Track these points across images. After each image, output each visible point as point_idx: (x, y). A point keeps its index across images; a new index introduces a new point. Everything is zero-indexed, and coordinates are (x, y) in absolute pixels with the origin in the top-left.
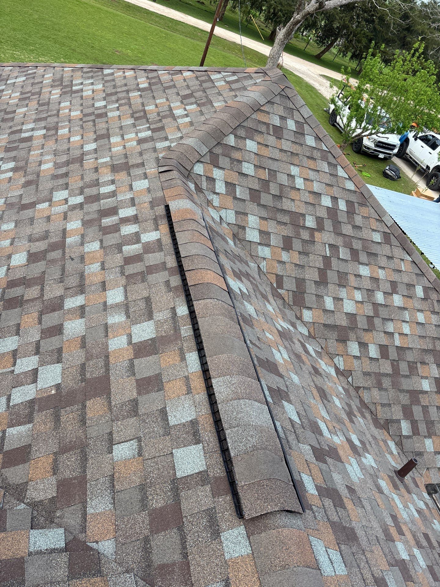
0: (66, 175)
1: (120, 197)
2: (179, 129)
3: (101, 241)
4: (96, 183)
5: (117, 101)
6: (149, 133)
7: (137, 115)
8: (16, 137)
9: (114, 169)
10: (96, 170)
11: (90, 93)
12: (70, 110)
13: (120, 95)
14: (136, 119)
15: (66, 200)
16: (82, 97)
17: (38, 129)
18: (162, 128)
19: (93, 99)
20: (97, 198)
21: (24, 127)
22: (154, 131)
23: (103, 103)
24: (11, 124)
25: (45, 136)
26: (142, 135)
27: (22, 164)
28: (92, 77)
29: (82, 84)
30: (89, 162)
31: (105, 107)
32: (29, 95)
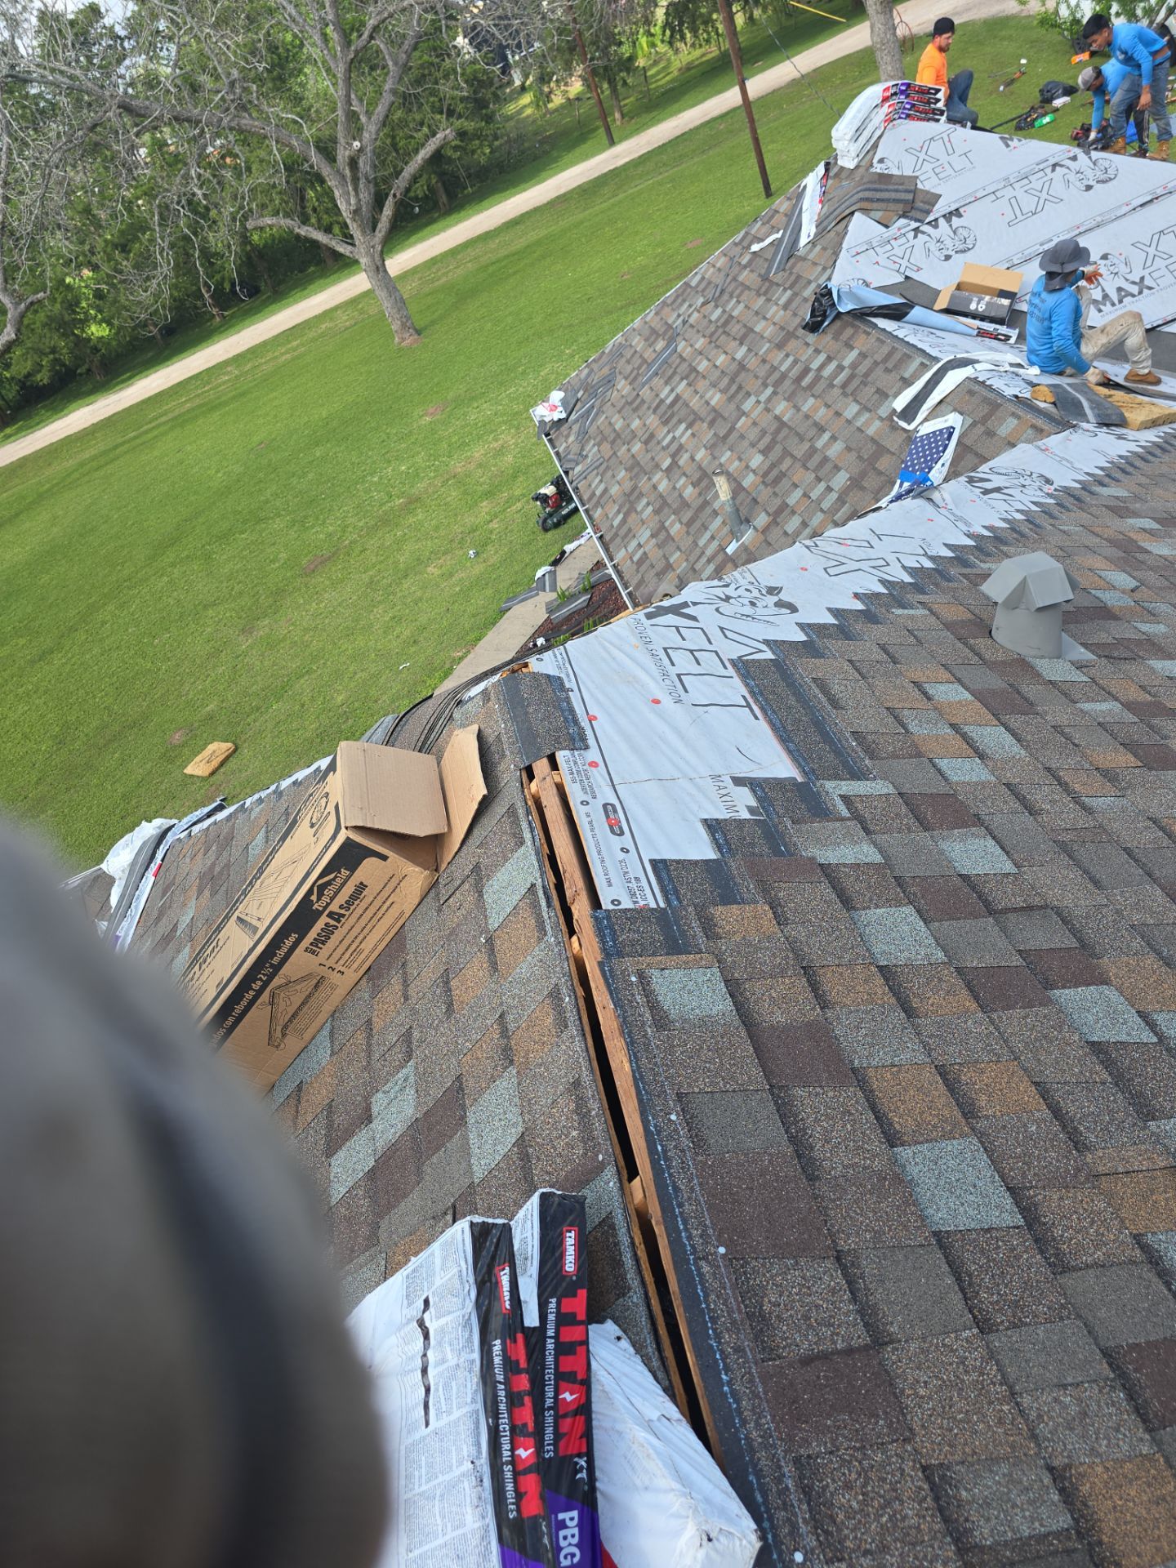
0: (740, 388)
1: (803, 359)
2: (815, 264)
3: (813, 395)
4: (774, 369)
5: (731, 297)
6: (789, 293)
7: (763, 289)
8: (663, 408)
9: (780, 346)
10: (764, 361)
11: (696, 315)
12: (691, 346)
13: (730, 289)
14: (765, 294)
15: (758, 402)
16: (692, 326)
17: (677, 386)
18: (799, 277)
19: (705, 317)
20: (784, 376)
21: (662, 396)
22: (791, 287)
23: (720, 310)
24: (646, 406)
25: (689, 385)
26: (782, 301)
27: (692, 417)
28: (684, 301)
29: (679, 316)
30: (752, 362)
31: (724, 311)
32: (635, 372)
